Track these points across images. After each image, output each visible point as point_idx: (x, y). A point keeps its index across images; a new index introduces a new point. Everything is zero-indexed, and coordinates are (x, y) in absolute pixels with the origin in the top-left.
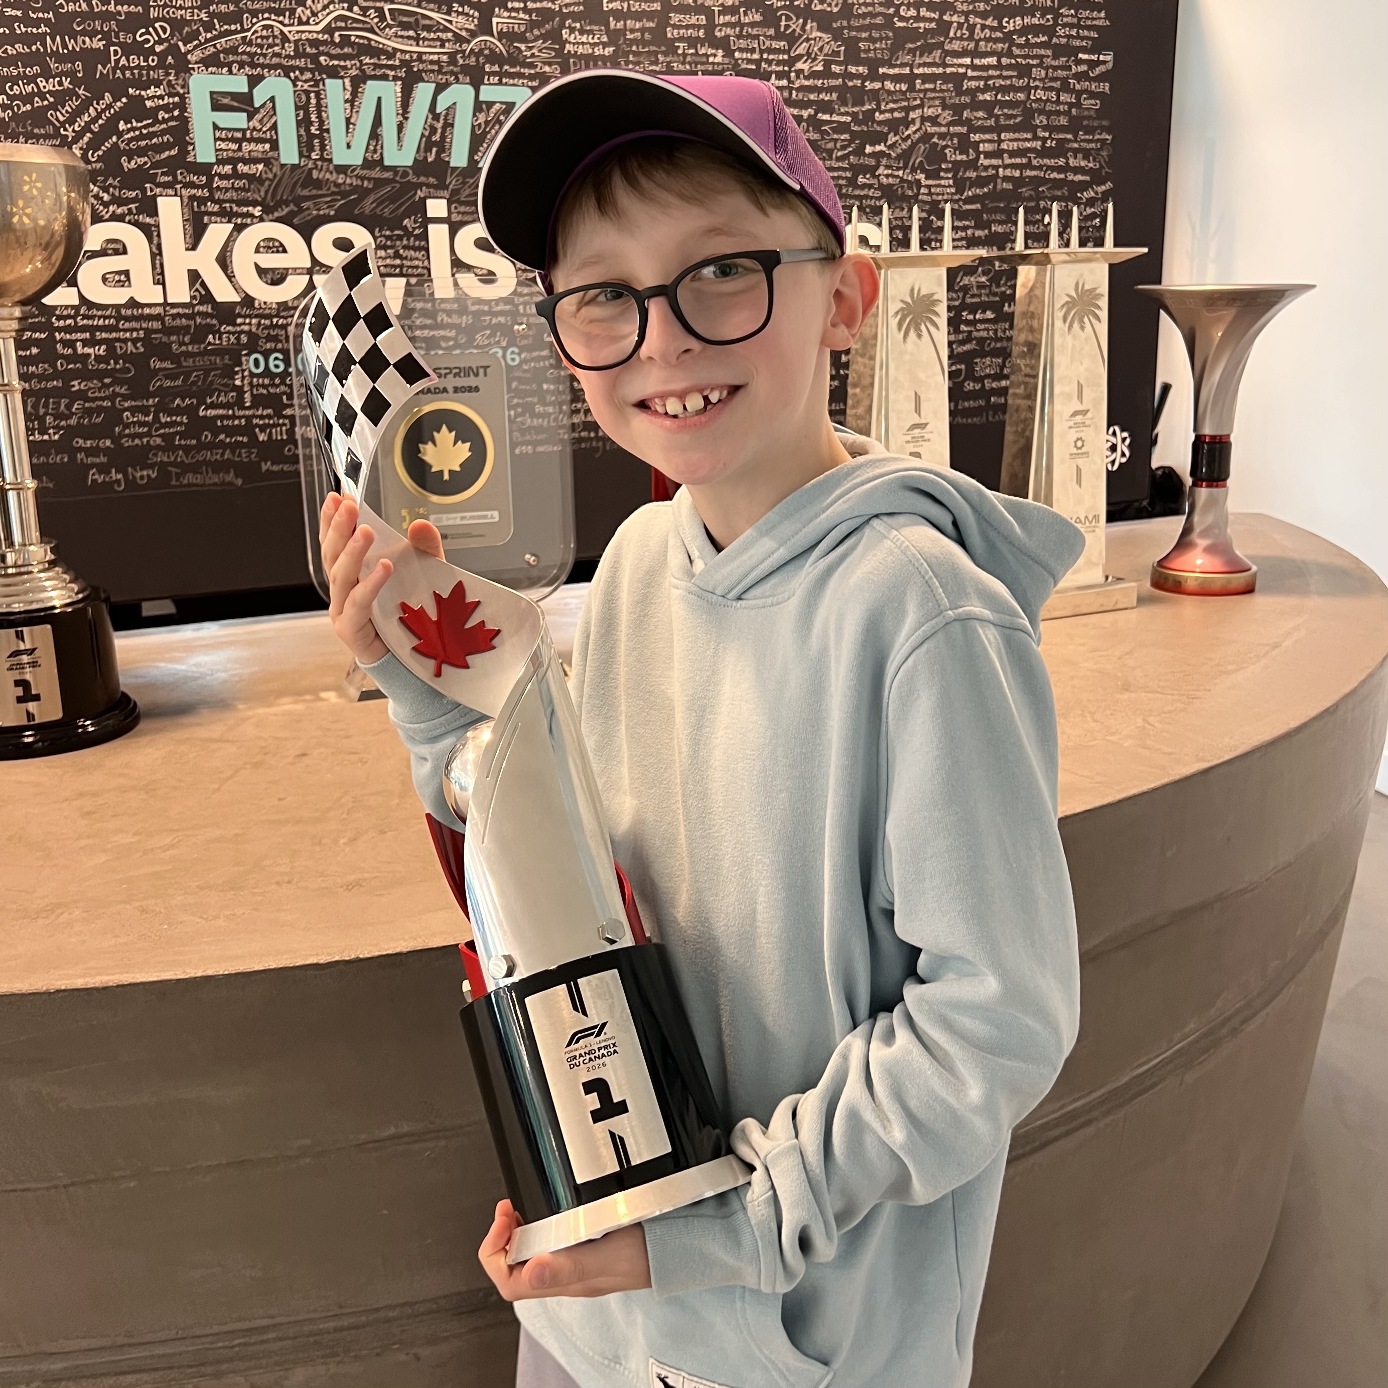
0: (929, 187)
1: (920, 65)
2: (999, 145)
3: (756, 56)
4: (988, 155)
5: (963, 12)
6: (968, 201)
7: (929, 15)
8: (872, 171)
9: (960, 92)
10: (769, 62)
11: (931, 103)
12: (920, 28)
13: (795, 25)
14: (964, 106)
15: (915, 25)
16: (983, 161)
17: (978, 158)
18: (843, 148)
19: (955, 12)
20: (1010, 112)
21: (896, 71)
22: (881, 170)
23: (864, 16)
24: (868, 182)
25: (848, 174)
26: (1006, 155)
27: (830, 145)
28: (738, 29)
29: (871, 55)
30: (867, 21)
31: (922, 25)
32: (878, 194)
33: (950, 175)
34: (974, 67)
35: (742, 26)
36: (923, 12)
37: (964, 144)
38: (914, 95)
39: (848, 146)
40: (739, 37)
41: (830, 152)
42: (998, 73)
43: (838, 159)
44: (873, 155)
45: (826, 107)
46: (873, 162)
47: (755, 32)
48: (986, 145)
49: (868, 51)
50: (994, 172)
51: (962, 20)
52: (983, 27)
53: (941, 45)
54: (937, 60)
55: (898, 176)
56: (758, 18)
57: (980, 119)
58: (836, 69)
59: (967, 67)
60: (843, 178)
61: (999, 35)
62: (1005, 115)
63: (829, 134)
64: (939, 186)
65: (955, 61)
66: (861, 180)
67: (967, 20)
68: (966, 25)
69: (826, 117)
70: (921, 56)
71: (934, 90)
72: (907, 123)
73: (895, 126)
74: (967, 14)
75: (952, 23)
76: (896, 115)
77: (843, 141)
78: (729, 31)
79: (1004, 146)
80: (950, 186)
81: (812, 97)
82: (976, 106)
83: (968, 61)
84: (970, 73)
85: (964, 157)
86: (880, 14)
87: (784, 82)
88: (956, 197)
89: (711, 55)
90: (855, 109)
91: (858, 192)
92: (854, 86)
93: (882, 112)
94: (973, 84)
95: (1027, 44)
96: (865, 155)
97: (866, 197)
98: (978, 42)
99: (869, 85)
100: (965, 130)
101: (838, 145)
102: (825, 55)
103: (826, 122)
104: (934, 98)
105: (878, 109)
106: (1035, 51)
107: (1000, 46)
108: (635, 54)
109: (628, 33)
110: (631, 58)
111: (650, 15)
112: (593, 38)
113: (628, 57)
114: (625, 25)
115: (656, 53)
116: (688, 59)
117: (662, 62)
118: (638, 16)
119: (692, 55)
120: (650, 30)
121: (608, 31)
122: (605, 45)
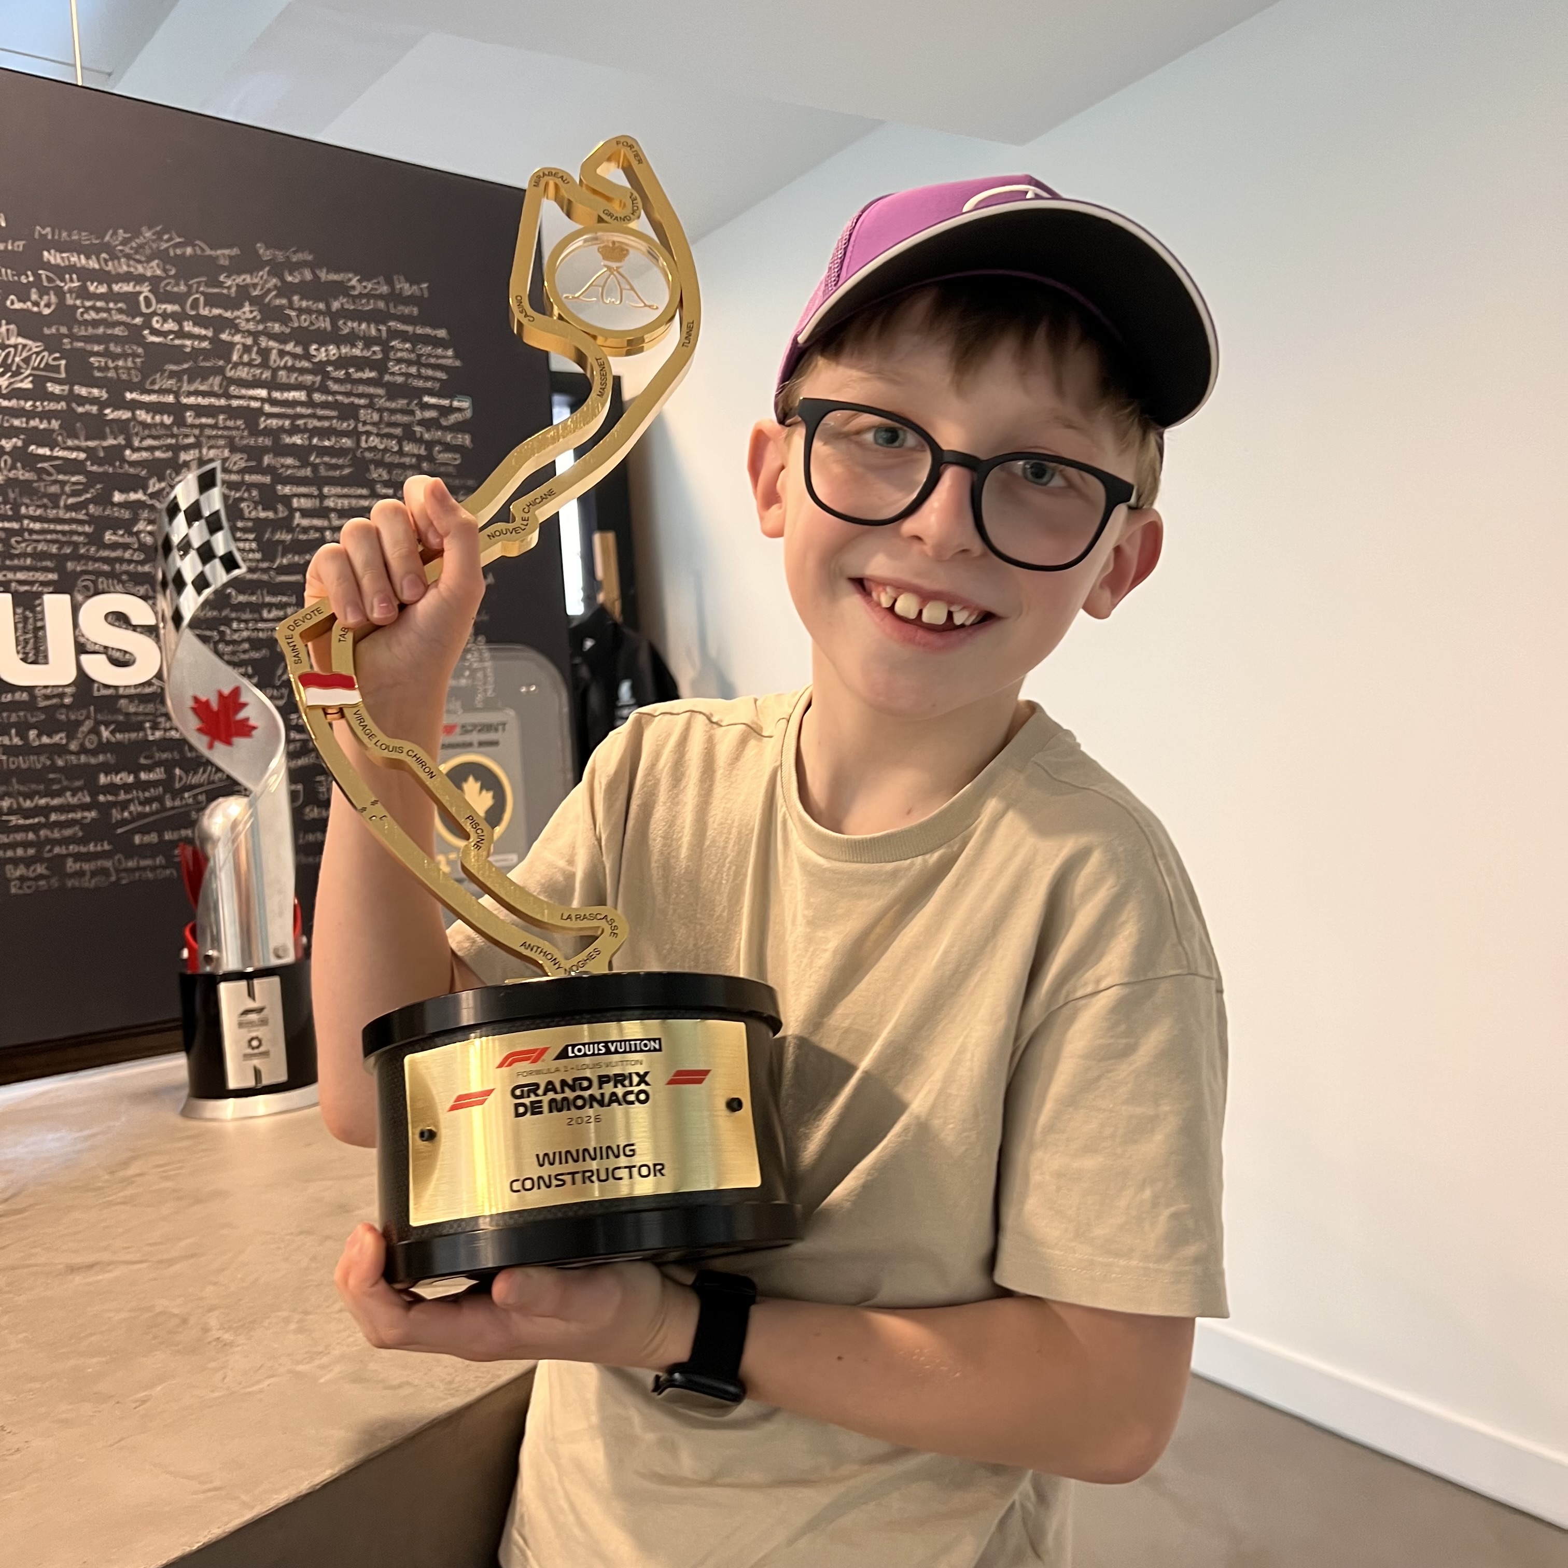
1: (190, 394)
2: (321, 502)
4: (305, 513)
5: (250, 333)
6: (281, 570)
7: (197, 330)
9: (254, 431)
11: (212, 442)
12: (184, 346)
14: (265, 450)
15: (177, 342)
16: (298, 519)
17: (291, 517)
18: (74, 494)
19: (238, 331)
20: (334, 461)
21: (153, 398)
22: (141, 526)
23: (95, 323)
24: (121, 540)
25: (87, 529)
26: (333, 515)
27: (54, 489)
29: (111, 374)
30: (101, 330)
31: (188, 343)
32: (139, 557)
33: (251, 536)
34: (273, 402)
36: (188, 327)
37: (268, 498)
38: (187, 431)
39: (85, 491)
42: (309, 411)
43: (69, 508)
44: (126, 505)
45: (45, 439)
46: (126, 514)
48: (302, 500)
49: (106, 368)
50: (317, 535)
51: (249, 341)
52: (282, 354)
53: (220, 371)
54: (216, 388)
57: (288, 467)
59: (263, 400)
60: (79, 534)
61: (306, 364)
62: (326, 464)
63: (50, 474)
65: (244, 392)
66: (108, 537)
67: (256, 342)
68: (255, 349)
69: (44, 451)
70: (190, 381)
71: (215, 426)
72: (176, 465)
73: (158, 468)
74: (255, 335)
75: (235, 344)
76: (158, 454)
77: (74, 484)
79: (330, 503)
80: (252, 550)
81: (18, 422)
82: (281, 450)
83: (263, 393)
84: (267, 408)
85: (270, 515)
86: (119, 323)
88: (265, 565)
90: (91, 444)
91: (105, 553)
92: (87, 414)
93: (135, 450)
94: (274, 423)
95: (348, 379)
96: (113, 505)
97: (121, 560)
98: (275, 371)
99: (110, 414)
100: (267, 479)
101: (67, 489)
102: (33, 369)
103: (44, 458)
104: (216, 437)
105: (129, 445)
106: (361, 389)
107: (308, 379)
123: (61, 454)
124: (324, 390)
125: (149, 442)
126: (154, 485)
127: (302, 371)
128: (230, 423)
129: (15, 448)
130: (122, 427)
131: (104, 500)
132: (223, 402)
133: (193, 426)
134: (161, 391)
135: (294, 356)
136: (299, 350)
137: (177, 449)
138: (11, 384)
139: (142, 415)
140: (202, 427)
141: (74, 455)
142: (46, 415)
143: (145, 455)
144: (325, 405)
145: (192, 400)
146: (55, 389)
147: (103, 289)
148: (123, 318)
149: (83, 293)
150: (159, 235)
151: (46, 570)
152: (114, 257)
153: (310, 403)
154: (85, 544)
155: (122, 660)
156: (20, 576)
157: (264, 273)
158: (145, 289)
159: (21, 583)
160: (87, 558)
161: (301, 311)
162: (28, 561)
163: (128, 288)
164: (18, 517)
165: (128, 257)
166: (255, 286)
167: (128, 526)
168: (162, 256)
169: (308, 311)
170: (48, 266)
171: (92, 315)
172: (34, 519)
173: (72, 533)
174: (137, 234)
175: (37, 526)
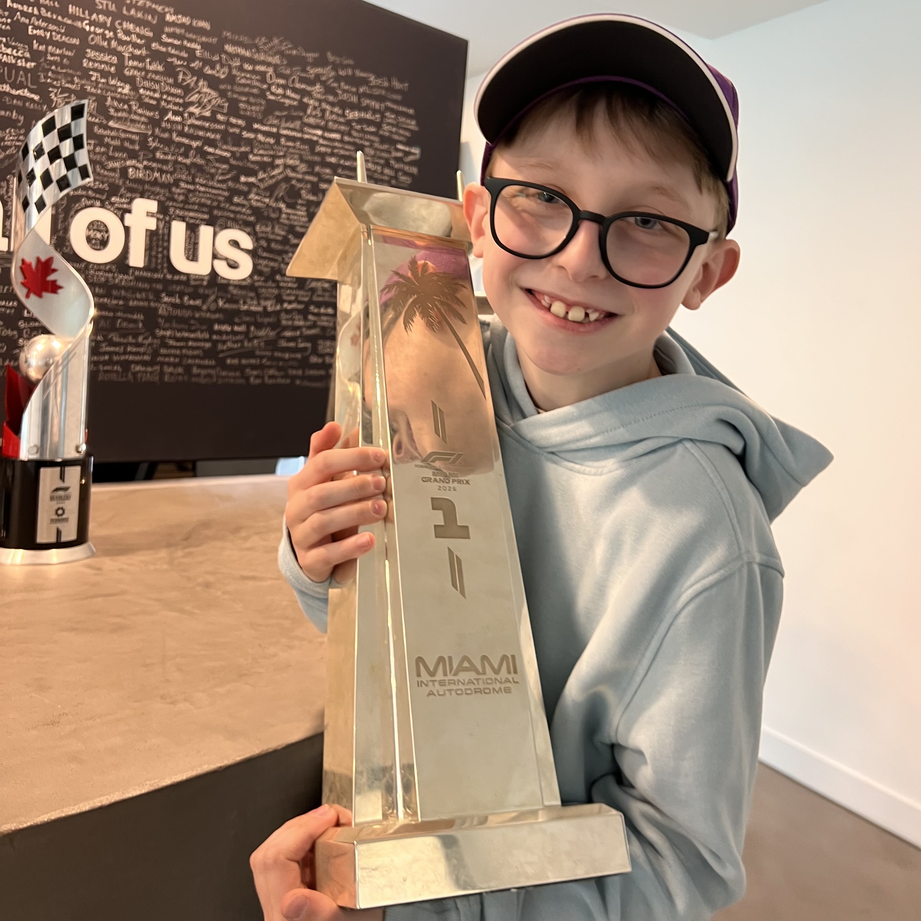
0: (288, 214)
1: (284, 128)
3: (157, 95)
5: (317, 99)
7: (293, 95)
9: (313, 153)
10: (168, 102)
11: (292, 156)
12: (286, 103)
13: (191, 80)
14: (316, 163)
15: (282, 100)
18: (223, 174)
19: (312, 98)
21: (267, 128)
22: (252, 196)
23: (245, 85)
24: (241, 202)
25: (227, 194)
27: (213, 171)
28: (143, 73)
29: (248, 113)
30: (247, 90)
31: (287, 101)
32: (249, 212)
33: (303, 208)
34: (324, 138)
35: (147, 72)
36: (289, 93)
37: (315, 189)
38: (281, 148)
39: (228, 174)
40: (145, 78)
41: (212, 176)
42: (341, 145)
43: (219, 182)
44: (246, 184)
45: (212, 143)
46: (245, 189)
47: (157, 78)
49: (245, 110)
51: (317, 104)
52: (332, 113)
53: (300, 118)
54: (297, 128)
55: (265, 203)
56: (160, 68)
57: (326, 174)
59: (319, 137)
60: (222, 196)
61: (342, 120)
63: (212, 163)
64: (295, 215)
65: (310, 131)
66: (236, 199)
67: (320, 105)
68: (319, 108)
69: (211, 150)
70: (286, 122)
72: (274, 167)
73: (264, 167)
74: (320, 101)
75: (309, 104)
76: (265, 159)
77: (223, 169)
78: (136, 73)
80: (303, 216)
81: (201, 133)
82: (324, 164)
83: (319, 132)
84: (321, 141)
85: (314, 198)
86: (256, 87)
87: (178, 119)
89: (121, 87)
90: (235, 149)
91: (233, 208)
92: (234, 134)
93: (255, 155)
94: (323, 149)
95: (362, 131)
96: (240, 183)
97: (240, 213)
98: (327, 121)
99: (245, 134)
100: (315, 179)
101: (220, 171)
102: (212, 106)
103: (210, 154)
104: (294, 153)
105: (252, 152)
106: (368, 137)
107: (343, 128)
108: (53, 72)
109: (49, 55)
110: (50, 74)
111: (70, 47)
112: (17, 52)
113: (47, 74)
114: (47, 49)
115: (72, 76)
116: (100, 85)
117: (77, 84)
118: (59, 45)
119: (103, 83)
120: (68, 57)
121: (31, 50)
122: (27, 60)
123: (218, 152)
124: (350, 135)
125: (261, 152)
126: (261, 175)
127: (340, 123)
128: (302, 147)
129: (197, 147)
130: (250, 142)
131: (236, 179)
132: (299, 135)
133: (284, 146)
134: (271, 125)
135: (338, 115)
136: (340, 112)
137: (274, 157)
138: (200, 113)
139: (261, 137)
140: (288, 147)
141: (225, 154)
142: (215, 131)
143: (258, 158)
144: (349, 143)
145: (285, 132)
146: (220, 117)
147: (250, 68)
148: (257, 84)
149: (241, 69)
150: (281, 42)
151: (203, 212)
152: (258, 51)
153: (341, 141)
154: (224, 202)
155: (233, 265)
156: (191, 214)
157: (329, 68)
158: (271, 70)
159: (191, 218)
160: (223, 209)
161: (344, 91)
162: (196, 207)
163: (262, 68)
164: (193, 183)
165: (265, 52)
166: (323, 75)
167: (245, 195)
168: (281, 54)
169: (347, 91)
170: (226, 53)
171: (243, 81)
172: (202, 185)
173: (219, 195)
174: (270, 40)
175: (202, 189)
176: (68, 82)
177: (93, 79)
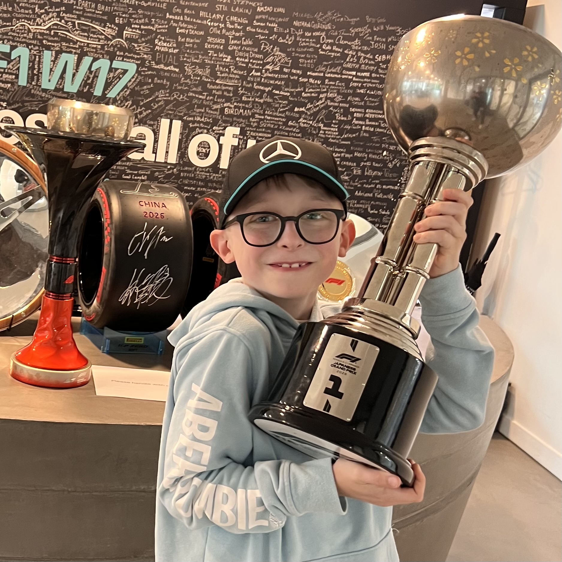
0: (325, 131)
1: (329, 73)
2: (364, 115)
3: (247, 60)
4: (358, 119)
5: (355, 50)
6: (344, 139)
7: (337, 49)
8: (297, 120)
9: (347, 87)
10: (253, 64)
11: (332, 91)
12: (332, 55)
13: (269, 48)
14: (349, 94)
15: (329, 54)
16: (354, 121)
17: (352, 120)
18: (283, 107)
19: (351, 49)
20: (373, 100)
21: (316, 74)
22: (301, 120)
23: (304, 47)
24: (293, 125)
25: (284, 120)
26: (367, 120)
27: (277, 105)
28: (240, 47)
29: (305, 65)
30: (305, 50)
31: (333, 54)
32: (298, 131)
33: (336, 126)
34: (357, 76)
35: (242, 46)
36: (335, 48)
37: (346, 112)
38: (324, 86)
39: (287, 107)
40: (240, 51)
41: (276, 109)
42: (369, 80)
43: (280, 112)
44: (298, 112)
45: (278, 88)
46: (297, 116)
47: (248, 49)
48: (358, 114)
49: (304, 63)
50: (360, 127)
51: (354, 54)
52: (365, 58)
53: (341, 64)
54: (338, 71)
55: (309, 124)
56: (250, 43)
57: (356, 101)
58: (285, 70)
59: (354, 76)
60: (281, 122)
61: (372, 62)
62: (369, 101)
63: (277, 100)
64: (330, 131)
65: (348, 72)
66: (290, 123)
67: (357, 54)
68: (356, 56)
69: (277, 92)
70: (330, 68)
71: (334, 85)
72: (318, 99)
73: (311, 100)
74: (357, 51)
75: (349, 54)
76: (313, 95)
77: (284, 104)
78: (235, 48)
79: (367, 116)
80: (335, 131)
81: (272, 82)
82: (355, 95)
83: (354, 73)
84: (354, 79)
85: (345, 119)
86: (312, 47)
87: (259, 74)
88: (338, 137)
89: (225, 58)
90: (292, 90)
91: (287, 129)
92: (294, 80)
93: (305, 93)
94: (355, 84)
96: (294, 112)
97: (292, 132)
98: (361, 65)
99: (301, 79)
100: (347, 105)
101: (281, 106)
102: (281, 63)
103: (277, 95)
104: (334, 89)
105: (304, 91)
107: (372, 68)
108: (188, 54)
109: (186, 44)
110: (186, 55)
111: (198, 37)
112: (169, 45)
113: (185, 55)
114: (185, 40)
115: (198, 54)
116: (213, 58)
117: (201, 59)
118: (192, 37)
119: (215, 57)
120: (197, 43)
121: (177, 42)
122: (174, 48)
123: (282, 93)
124: (377, 72)
125: (311, 90)
126: (309, 106)
127: (371, 65)
128: (340, 84)
129: (269, 90)
130: (304, 84)
131: (292, 110)
132: (339, 76)
133: (327, 85)
134: (320, 72)
135: (369, 59)
136: (371, 57)
137: (319, 93)
138: (273, 68)
139: (311, 80)
140: (330, 85)
141: (286, 94)
142: (281, 80)
143: (309, 95)
144: (376, 78)
145: (329, 75)
147: (310, 34)
148: (313, 45)
149: (303, 36)
150: (333, 14)
151: (268, 133)
152: (316, 22)
153: (370, 77)
154: (282, 125)
156: (260, 135)
157: (366, 27)
158: (323, 34)
159: (260, 137)
160: (282, 130)
161: (376, 42)
162: (264, 130)
163: (318, 34)
164: (264, 114)
165: (321, 22)
166: (361, 32)
168: (332, 22)
169: (379, 42)
170: (295, 27)
171: (304, 44)
172: (269, 115)
173: (279, 121)
174: (326, 13)
175: (269, 118)
176: (195, 59)
177: (210, 55)
